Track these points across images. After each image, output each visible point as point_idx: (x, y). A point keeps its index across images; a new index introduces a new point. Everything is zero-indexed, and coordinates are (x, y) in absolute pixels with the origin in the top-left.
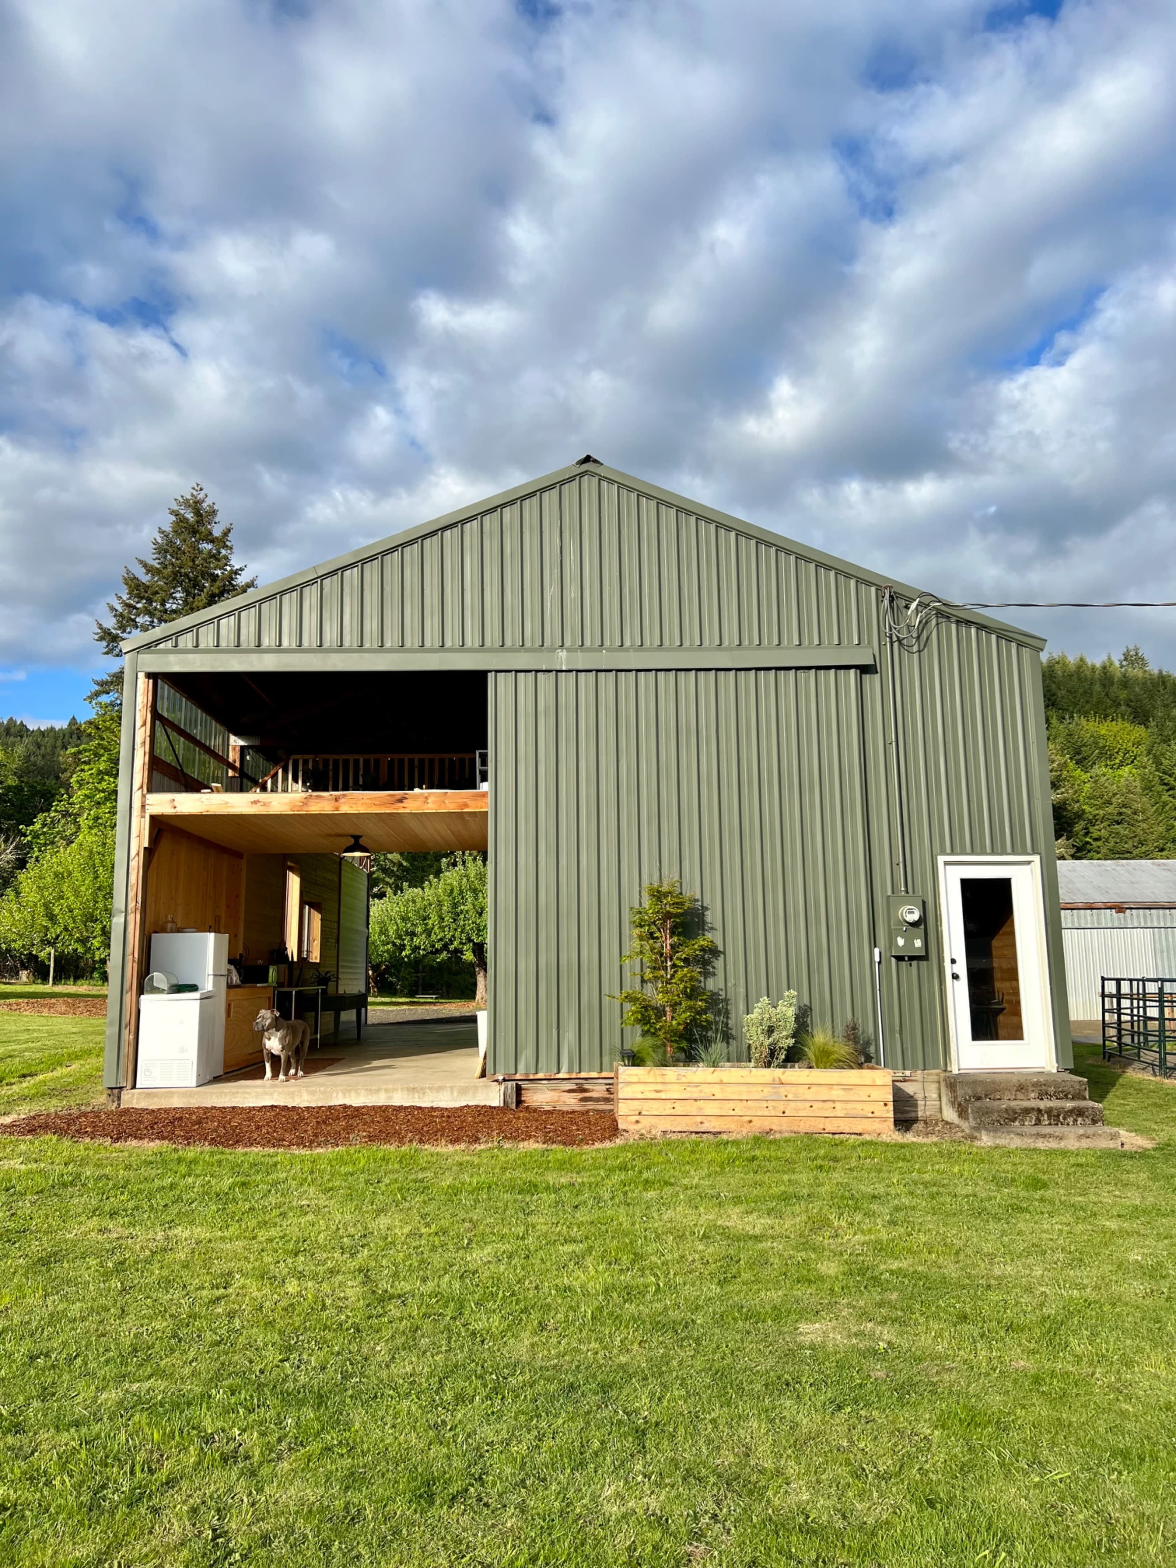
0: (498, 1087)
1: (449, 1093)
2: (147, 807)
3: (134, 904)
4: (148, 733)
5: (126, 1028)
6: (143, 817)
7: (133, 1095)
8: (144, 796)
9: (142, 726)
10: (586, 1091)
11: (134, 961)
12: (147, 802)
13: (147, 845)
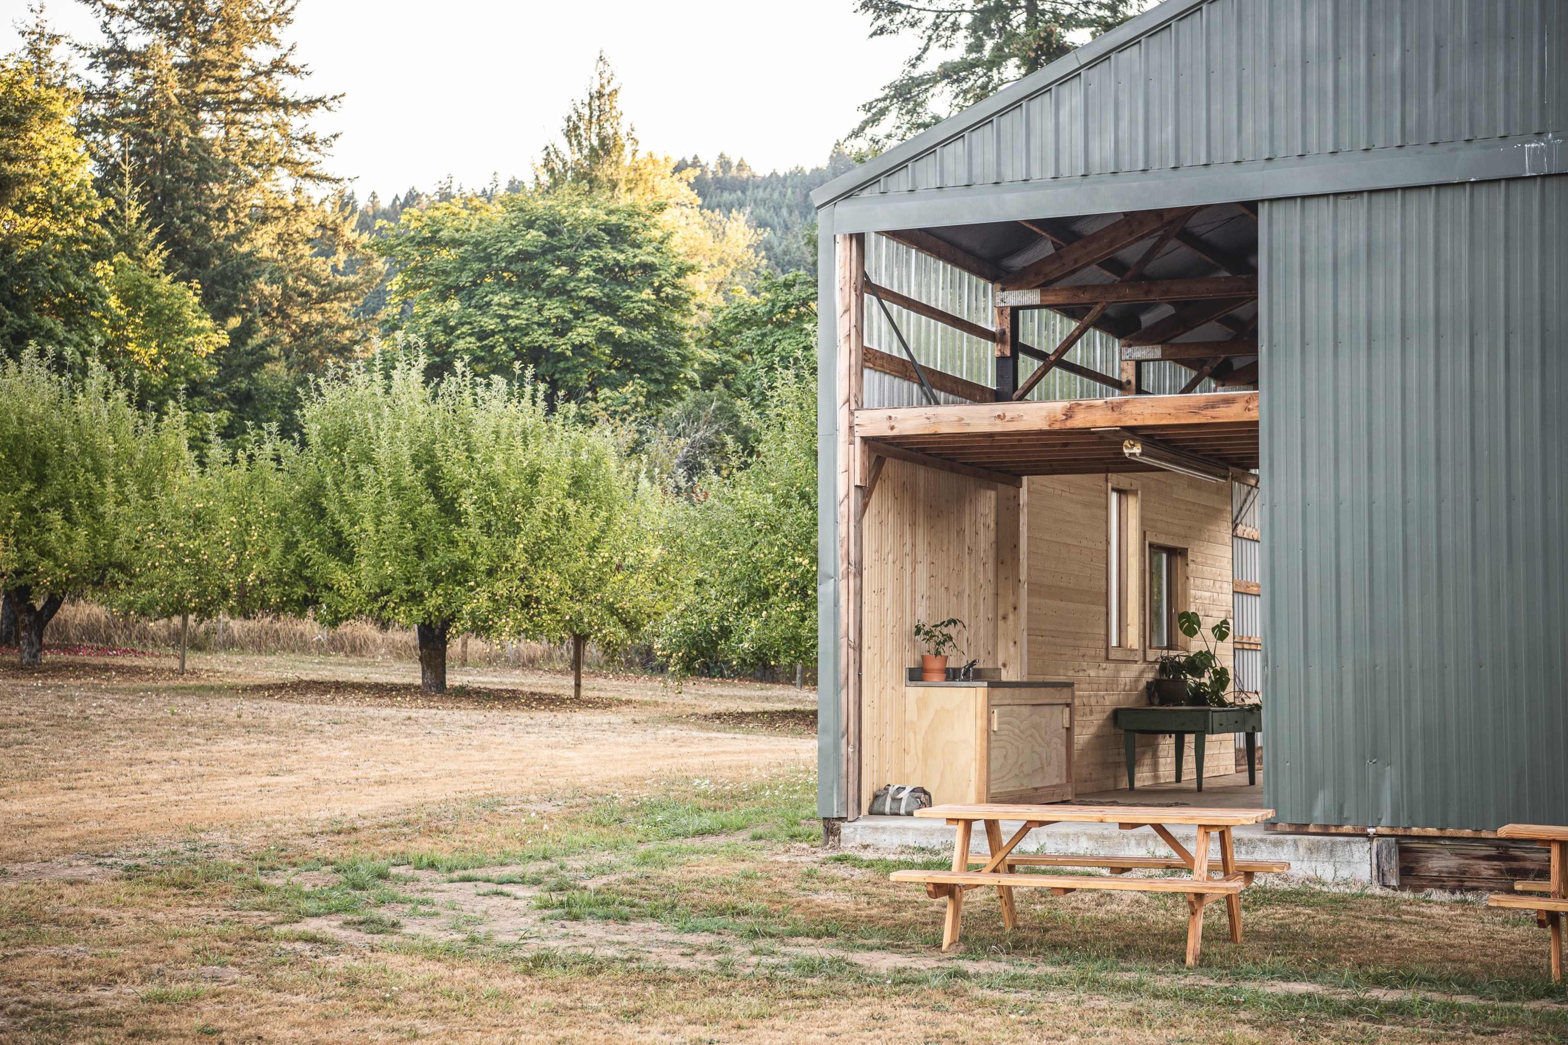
0: (1368, 845)
1: (1292, 849)
2: (856, 428)
3: (845, 565)
4: (853, 323)
5: (843, 737)
6: (852, 443)
7: (856, 829)
8: (851, 413)
9: (845, 312)
10: (1516, 859)
11: (848, 645)
12: (856, 421)
13: (858, 483)
